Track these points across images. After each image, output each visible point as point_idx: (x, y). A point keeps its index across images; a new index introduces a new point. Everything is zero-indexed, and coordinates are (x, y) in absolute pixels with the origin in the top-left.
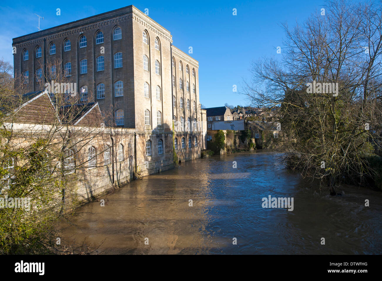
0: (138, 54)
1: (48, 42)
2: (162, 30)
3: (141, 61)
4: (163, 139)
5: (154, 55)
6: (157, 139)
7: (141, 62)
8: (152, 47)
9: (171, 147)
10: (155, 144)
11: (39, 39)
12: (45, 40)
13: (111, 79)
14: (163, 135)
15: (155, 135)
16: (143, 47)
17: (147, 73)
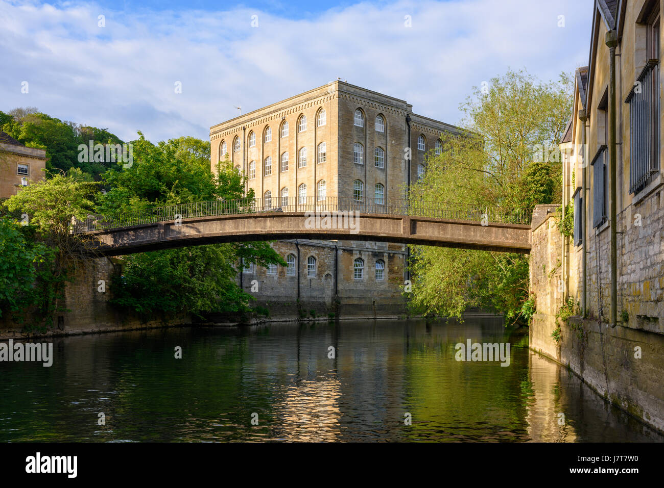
0: (346, 144)
1: (247, 131)
2: (390, 102)
3: (350, 152)
4: (386, 260)
5: (373, 141)
6: (374, 259)
7: (350, 154)
8: (369, 130)
9: (399, 273)
10: (370, 265)
11: (238, 127)
12: (244, 129)
13: (313, 178)
14: (386, 255)
15: (370, 253)
16: (355, 132)
17: (359, 167)
